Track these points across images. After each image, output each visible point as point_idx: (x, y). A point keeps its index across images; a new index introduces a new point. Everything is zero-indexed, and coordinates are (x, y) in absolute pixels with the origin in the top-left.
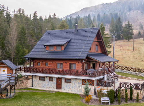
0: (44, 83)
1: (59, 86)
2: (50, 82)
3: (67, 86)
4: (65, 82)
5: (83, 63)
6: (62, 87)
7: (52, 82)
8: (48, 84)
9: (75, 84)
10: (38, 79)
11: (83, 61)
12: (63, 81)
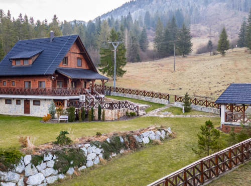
0: (11, 107)
1: (27, 110)
2: (17, 105)
3: (36, 109)
4: (34, 104)
5: (53, 80)
6: (31, 111)
7: (19, 105)
8: (15, 109)
9: (44, 106)
10: (5, 103)
11: (53, 78)
12: (31, 103)
